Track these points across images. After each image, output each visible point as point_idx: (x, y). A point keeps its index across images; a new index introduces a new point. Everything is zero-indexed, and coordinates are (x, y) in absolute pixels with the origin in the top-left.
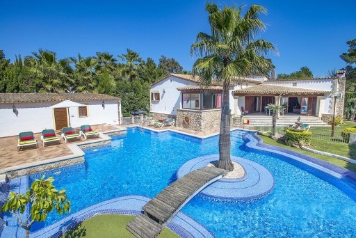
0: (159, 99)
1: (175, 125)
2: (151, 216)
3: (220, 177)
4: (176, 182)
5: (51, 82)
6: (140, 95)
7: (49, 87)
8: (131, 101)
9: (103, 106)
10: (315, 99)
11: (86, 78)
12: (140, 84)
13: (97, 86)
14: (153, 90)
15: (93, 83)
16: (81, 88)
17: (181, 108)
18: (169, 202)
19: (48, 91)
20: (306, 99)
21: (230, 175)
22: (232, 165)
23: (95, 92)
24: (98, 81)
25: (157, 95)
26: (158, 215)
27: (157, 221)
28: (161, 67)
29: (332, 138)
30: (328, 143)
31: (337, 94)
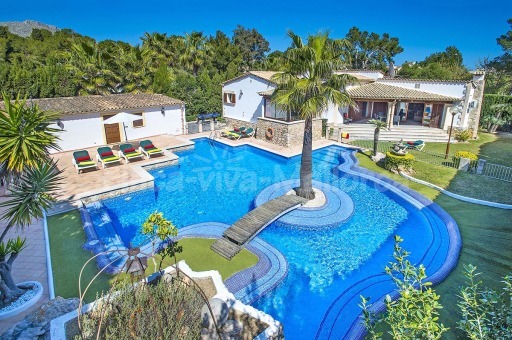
0: (234, 101)
1: (255, 136)
2: (231, 240)
3: (299, 206)
4: (253, 211)
5: (94, 83)
6: (209, 92)
7: (90, 88)
8: (196, 101)
9: (163, 113)
10: (442, 106)
11: (137, 74)
12: (208, 79)
13: (151, 84)
14: (227, 89)
15: (147, 80)
16: (130, 87)
17: (263, 117)
18: (246, 228)
19: (89, 93)
20: (431, 106)
21: (310, 204)
22: (313, 193)
23: (149, 92)
24: (153, 77)
25: (232, 97)
26: (237, 238)
27: (237, 243)
28: (237, 42)
29: (445, 161)
30: (436, 167)
31: (470, 100)
